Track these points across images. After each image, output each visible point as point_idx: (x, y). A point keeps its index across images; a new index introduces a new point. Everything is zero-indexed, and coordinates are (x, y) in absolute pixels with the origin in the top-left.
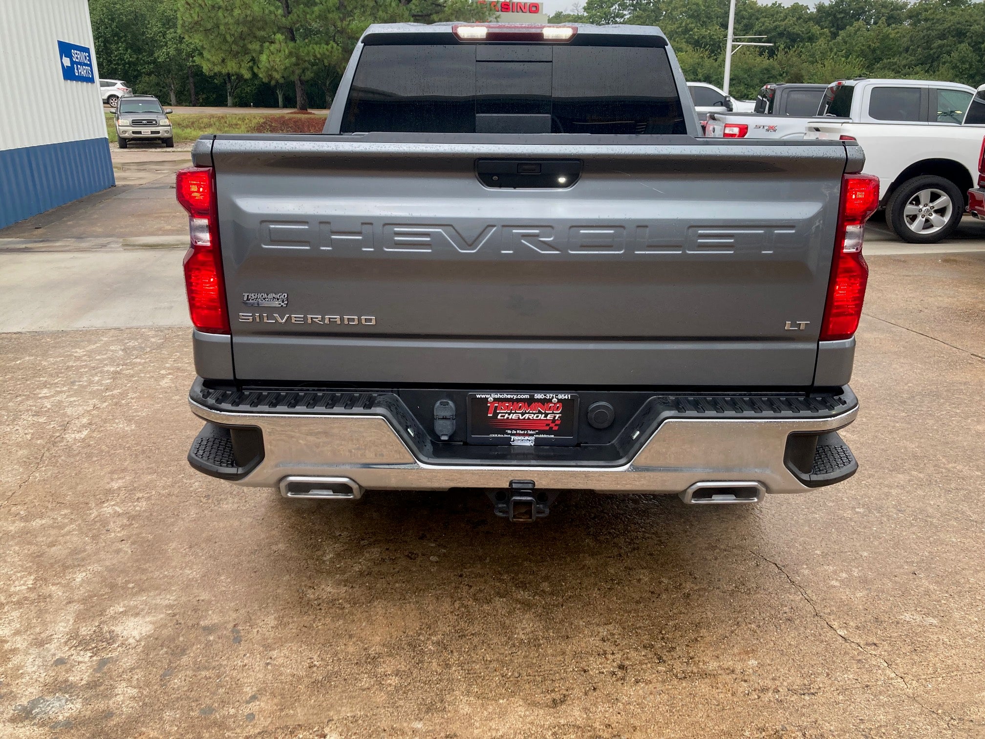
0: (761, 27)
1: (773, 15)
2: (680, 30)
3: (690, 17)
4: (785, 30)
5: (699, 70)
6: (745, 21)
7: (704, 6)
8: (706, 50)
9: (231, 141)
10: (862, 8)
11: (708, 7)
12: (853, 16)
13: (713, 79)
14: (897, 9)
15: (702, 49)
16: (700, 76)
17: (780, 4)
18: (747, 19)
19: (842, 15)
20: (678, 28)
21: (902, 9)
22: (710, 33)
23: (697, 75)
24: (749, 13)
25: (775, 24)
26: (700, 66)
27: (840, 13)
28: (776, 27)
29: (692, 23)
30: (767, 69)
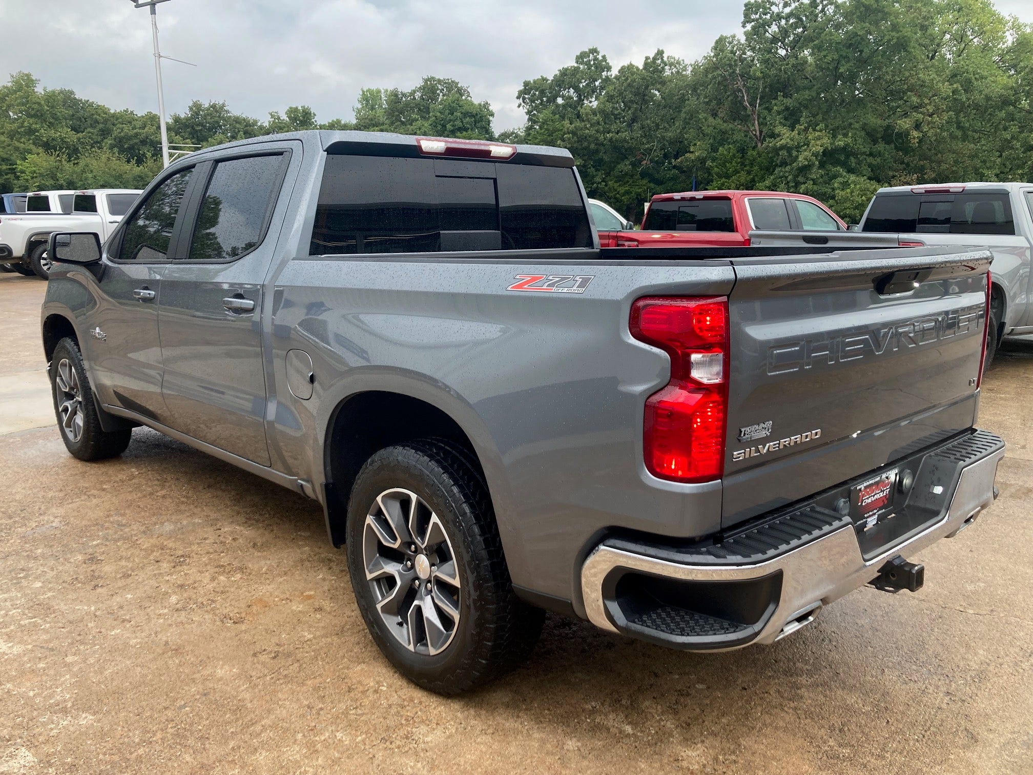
0: (120, 133)
1: (130, 122)
2: (23, 129)
3: (29, 116)
4: (147, 138)
5: (58, 174)
6: (101, 126)
7: (48, 106)
8: (63, 153)
9: (751, 266)
10: (218, 122)
11: (52, 107)
12: (210, 129)
13: (78, 185)
14: (250, 126)
15: (57, 153)
16: (61, 182)
17: (132, 112)
18: (102, 123)
19: (200, 128)
20: (19, 128)
21: (253, 126)
22: (61, 136)
23: (58, 180)
24: (103, 118)
25: (135, 131)
26: (59, 170)
27: (198, 125)
28: (137, 135)
29: (36, 124)
30: (140, 177)
